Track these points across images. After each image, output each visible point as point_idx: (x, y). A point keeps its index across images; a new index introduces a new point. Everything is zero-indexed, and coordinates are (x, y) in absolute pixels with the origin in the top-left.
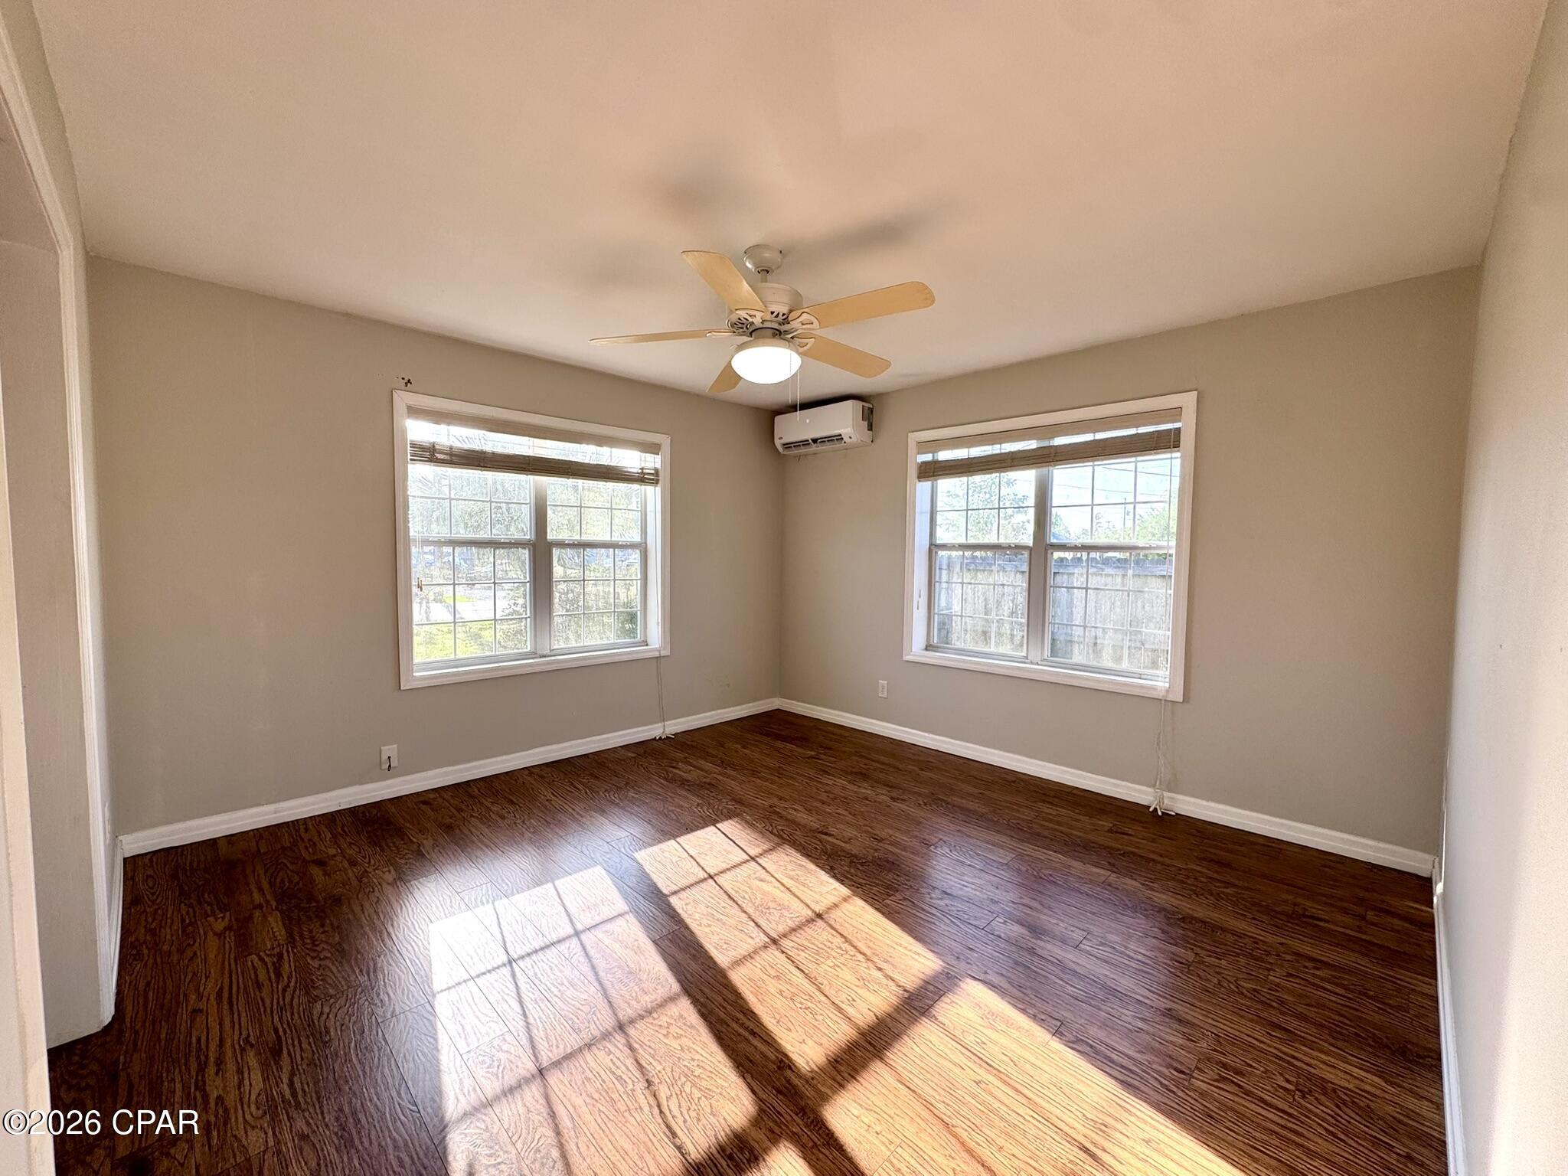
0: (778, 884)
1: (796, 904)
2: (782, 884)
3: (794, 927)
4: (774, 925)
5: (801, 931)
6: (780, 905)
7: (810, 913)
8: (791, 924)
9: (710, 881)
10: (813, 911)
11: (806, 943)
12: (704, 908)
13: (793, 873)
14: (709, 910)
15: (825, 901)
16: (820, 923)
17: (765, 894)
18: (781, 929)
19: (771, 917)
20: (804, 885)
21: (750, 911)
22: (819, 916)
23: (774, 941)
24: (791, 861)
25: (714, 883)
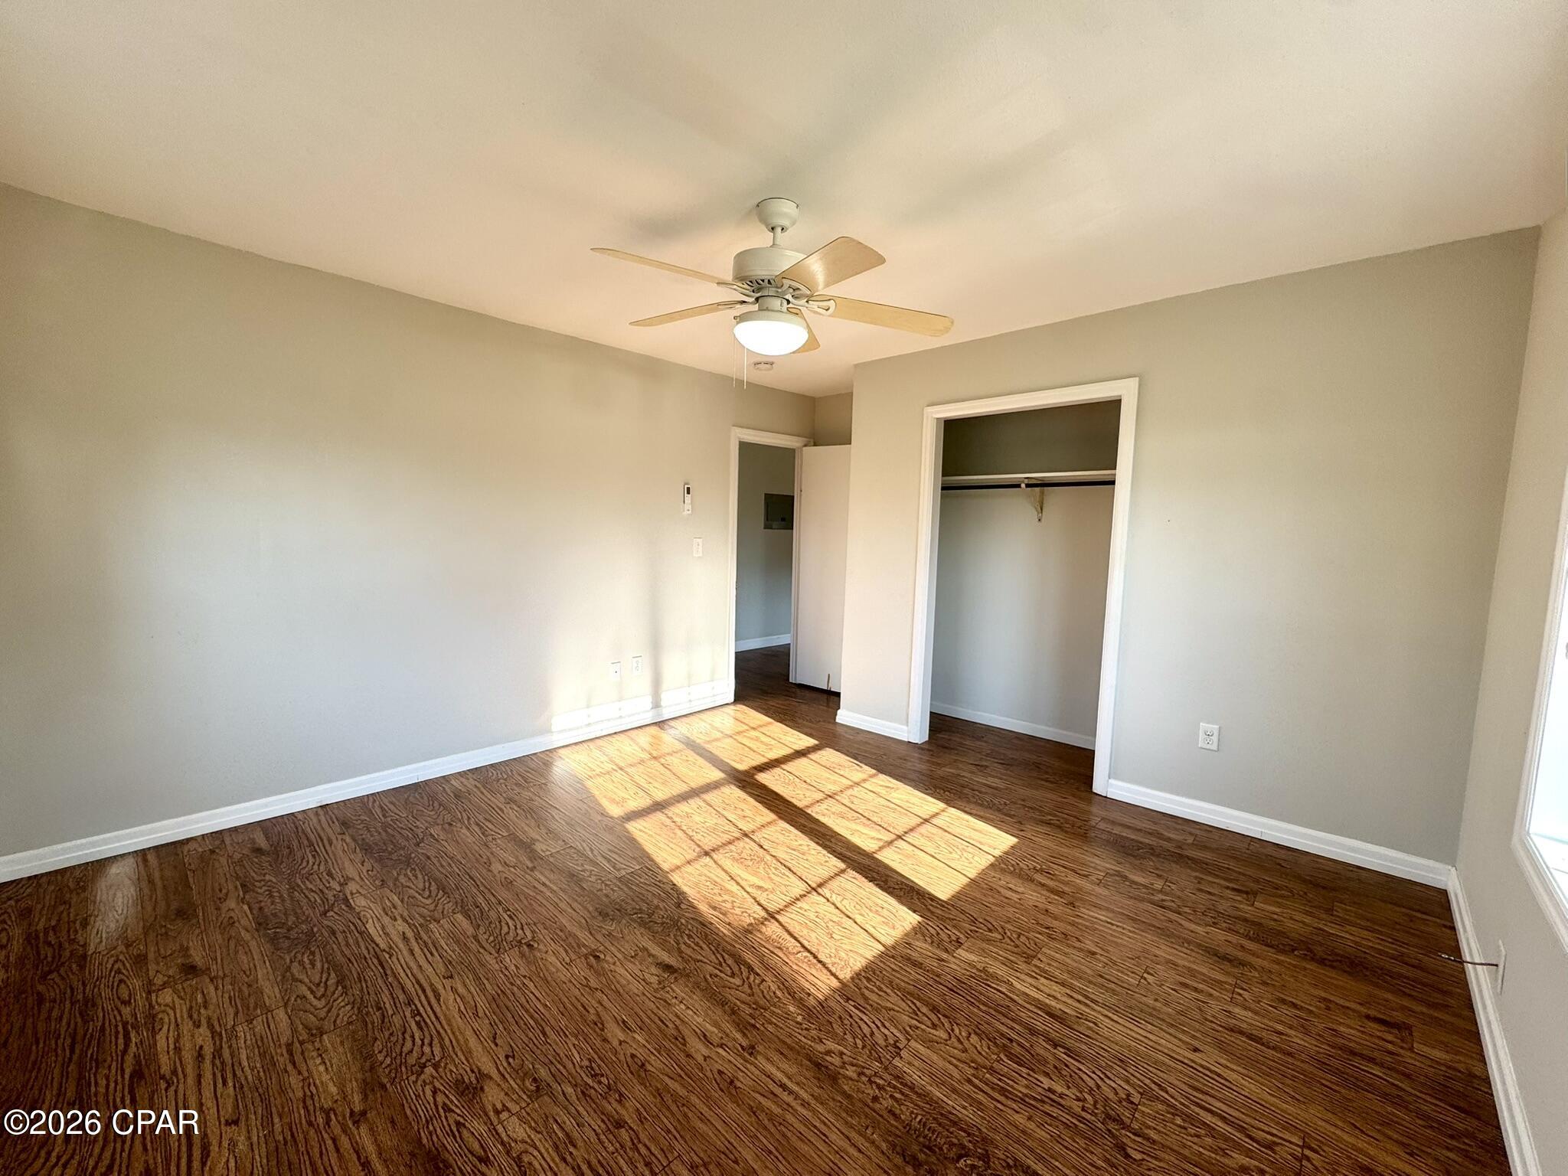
0: (743, 883)
1: (727, 864)
2: (738, 884)
3: (730, 845)
4: (747, 847)
5: (724, 842)
6: (742, 863)
7: (715, 856)
8: (732, 847)
9: (814, 885)
10: (712, 858)
11: (722, 835)
12: (810, 858)
13: (726, 897)
14: (805, 858)
15: (698, 867)
16: (707, 848)
17: (755, 874)
18: (741, 844)
19: (750, 852)
20: (715, 883)
21: (768, 857)
22: (707, 854)
23: (746, 835)
24: (724, 914)
25: (810, 883)
